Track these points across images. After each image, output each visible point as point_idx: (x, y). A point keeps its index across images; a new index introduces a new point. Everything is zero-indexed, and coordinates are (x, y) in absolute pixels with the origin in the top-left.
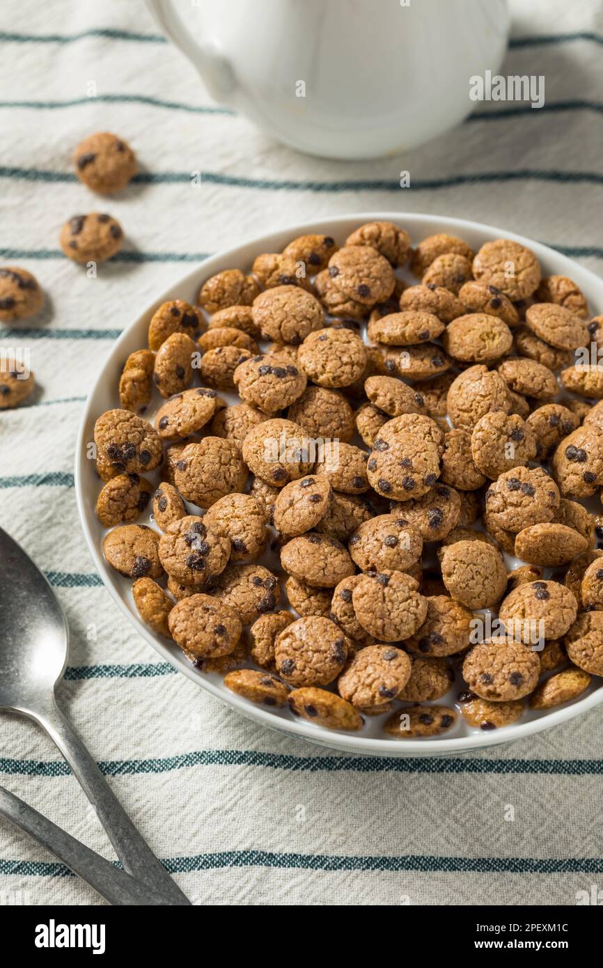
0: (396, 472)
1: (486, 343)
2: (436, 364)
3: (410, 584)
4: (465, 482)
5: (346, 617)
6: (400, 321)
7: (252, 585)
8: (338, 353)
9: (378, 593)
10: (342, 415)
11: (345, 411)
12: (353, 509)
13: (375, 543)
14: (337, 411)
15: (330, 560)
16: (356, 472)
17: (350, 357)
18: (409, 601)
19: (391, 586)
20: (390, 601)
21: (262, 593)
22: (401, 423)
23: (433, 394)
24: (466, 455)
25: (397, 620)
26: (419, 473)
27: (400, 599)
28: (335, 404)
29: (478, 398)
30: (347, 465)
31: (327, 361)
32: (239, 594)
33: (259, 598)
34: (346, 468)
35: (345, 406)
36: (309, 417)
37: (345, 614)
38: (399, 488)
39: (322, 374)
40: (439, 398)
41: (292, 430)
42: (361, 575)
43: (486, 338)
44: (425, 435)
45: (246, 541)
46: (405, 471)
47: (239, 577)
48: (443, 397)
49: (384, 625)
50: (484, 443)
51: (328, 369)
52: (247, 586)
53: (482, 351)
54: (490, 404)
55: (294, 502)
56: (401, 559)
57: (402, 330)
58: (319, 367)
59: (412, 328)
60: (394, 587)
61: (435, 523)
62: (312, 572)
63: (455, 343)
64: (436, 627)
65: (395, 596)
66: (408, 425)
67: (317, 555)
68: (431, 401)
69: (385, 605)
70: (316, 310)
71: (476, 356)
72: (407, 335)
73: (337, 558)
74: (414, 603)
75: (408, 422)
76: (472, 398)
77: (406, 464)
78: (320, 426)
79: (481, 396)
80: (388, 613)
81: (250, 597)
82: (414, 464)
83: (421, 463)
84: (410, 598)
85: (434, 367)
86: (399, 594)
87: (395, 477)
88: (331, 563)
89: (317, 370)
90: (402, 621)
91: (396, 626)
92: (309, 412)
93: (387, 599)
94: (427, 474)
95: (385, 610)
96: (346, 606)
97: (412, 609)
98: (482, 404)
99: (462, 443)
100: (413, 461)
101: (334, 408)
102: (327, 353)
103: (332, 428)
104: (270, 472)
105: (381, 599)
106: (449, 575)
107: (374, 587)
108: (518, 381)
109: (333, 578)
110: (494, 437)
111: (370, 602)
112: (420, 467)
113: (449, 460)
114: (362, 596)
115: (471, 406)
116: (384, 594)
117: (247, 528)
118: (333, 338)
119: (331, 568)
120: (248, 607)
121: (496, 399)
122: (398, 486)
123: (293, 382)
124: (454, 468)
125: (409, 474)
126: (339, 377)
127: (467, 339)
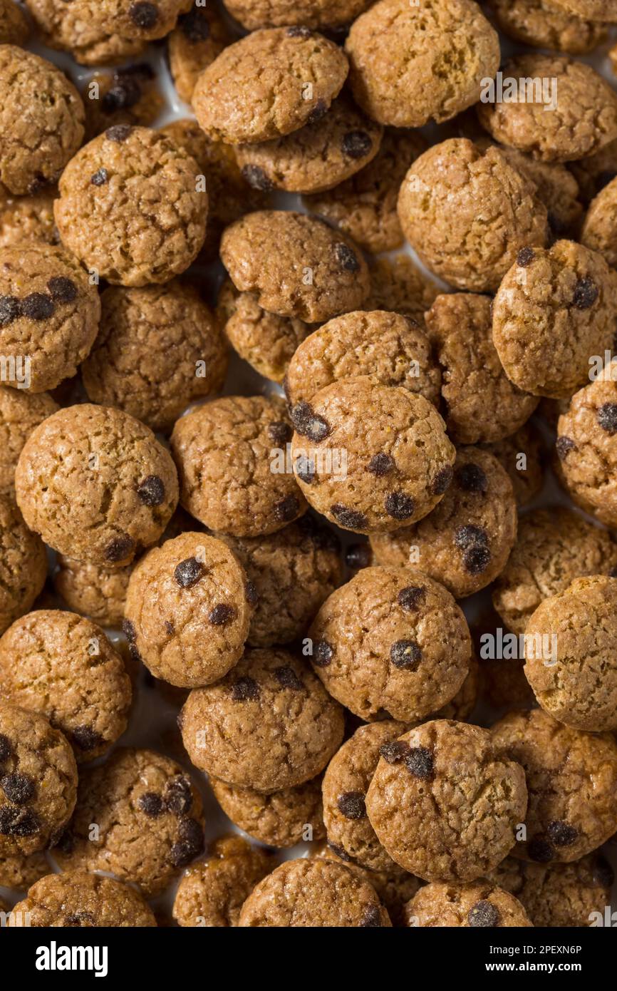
0: (367, 488)
1: (451, 80)
2: (355, 155)
3: (479, 753)
4: (504, 428)
5: (363, 850)
6: (255, 95)
7: (142, 817)
8: (145, 209)
9: (419, 800)
10: (196, 340)
11: (199, 325)
12: (292, 565)
13: (372, 663)
14: (184, 337)
15: (290, 730)
16: (276, 491)
17: (174, 210)
18: (488, 791)
19: (442, 774)
20: (451, 808)
21: (170, 828)
22: (332, 347)
23: (363, 205)
24: (488, 366)
25: (478, 842)
26: (416, 478)
27: (469, 795)
28: (176, 320)
29: (476, 227)
30: (251, 481)
31: (126, 236)
32: (124, 846)
33: (169, 842)
34: (252, 489)
35: (193, 313)
36: (130, 373)
37: (361, 843)
38: (382, 519)
39: (126, 269)
40: (377, 209)
41: (111, 437)
42: (362, 730)
43: (446, 67)
44: (393, 359)
45: (98, 725)
46: (384, 482)
47: (110, 803)
48: (385, 206)
49: (454, 864)
50: (524, 345)
51: (136, 254)
52: (135, 822)
53: (447, 103)
54: (506, 235)
55: (176, 627)
56: (437, 685)
57: (266, 118)
58: (116, 256)
59: (286, 108)
60: (450, 774)
61: (476, 560)
62: (264, 777)
63: (384, 99)
64: (555, 811)
65: (457, 794)
66: (350, 346)
67: (261, 731)
68: (365, 222)
69: (443, 821)
70: (59, 102)
71: (436, 116)
72: (279, 125)
73: (303, 717)
74: (499, 790)
75: (348, 339)
76: (462, 230)
77: (382, 466)
78: (158, 383)
79: (481, 222)
80: (454, 837)
81: (149, 845)
82: (401, 463)
83: (412, 455)
84: (488, 782)
85: (352, 162)
86: (462, 785)
87: (367, 500)
88: (295, 735)
89: (114, 266)
90: (486, 839)
91: (477, 854)
92: (126, 362)
93: (443, 807)
94: (432, 473)
95: (447, 831)
96: (359, 829)
97: (499, 805)
98: (487, 237)
99: (471, 340)
100: (395, 453)
101: (174, 333)
102: (121, 217)
103: (183, 377)
104: (97, 550)
105: (431, 814)
106: (549, 693)
107: (409, 791)
108: (543, 147)
109: (310, 767)
110: (542, 325)
111: (410, 827)
112: (414, 464)
113: (462, 398)
114: (390, 815)
115: (464, 243)
116: (433, 798)
117: (90, 699)
118: (122, 170)
119: (299, 750)
120: (152, 868)
121: (516, 221)
122: (377, 515)
123: (75, 318)
124: (475, 414)
125: (396, 486)
126: (165, 265)
127: (409, 81)
